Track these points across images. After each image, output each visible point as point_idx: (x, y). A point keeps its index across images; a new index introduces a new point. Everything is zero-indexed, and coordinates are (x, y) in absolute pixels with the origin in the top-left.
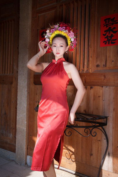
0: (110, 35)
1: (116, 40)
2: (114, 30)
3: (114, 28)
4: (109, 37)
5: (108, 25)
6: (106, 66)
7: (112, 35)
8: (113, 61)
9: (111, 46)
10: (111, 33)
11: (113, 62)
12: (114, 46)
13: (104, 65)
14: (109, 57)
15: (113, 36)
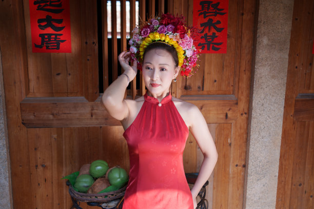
0: (210, 34)
1: (220, 44)
2: (218, 26)
3: (219, 22)
4: (209, 36)
5: (207, 15)
6: (203, 90)
7: (214, 34)
8: (215, 81)
9: (213, 54)
10: (213, 30)
11: (215, 83)
12: (218, 54)
13: (199, 88)
14: (209, 73)
15: (216, 37)
